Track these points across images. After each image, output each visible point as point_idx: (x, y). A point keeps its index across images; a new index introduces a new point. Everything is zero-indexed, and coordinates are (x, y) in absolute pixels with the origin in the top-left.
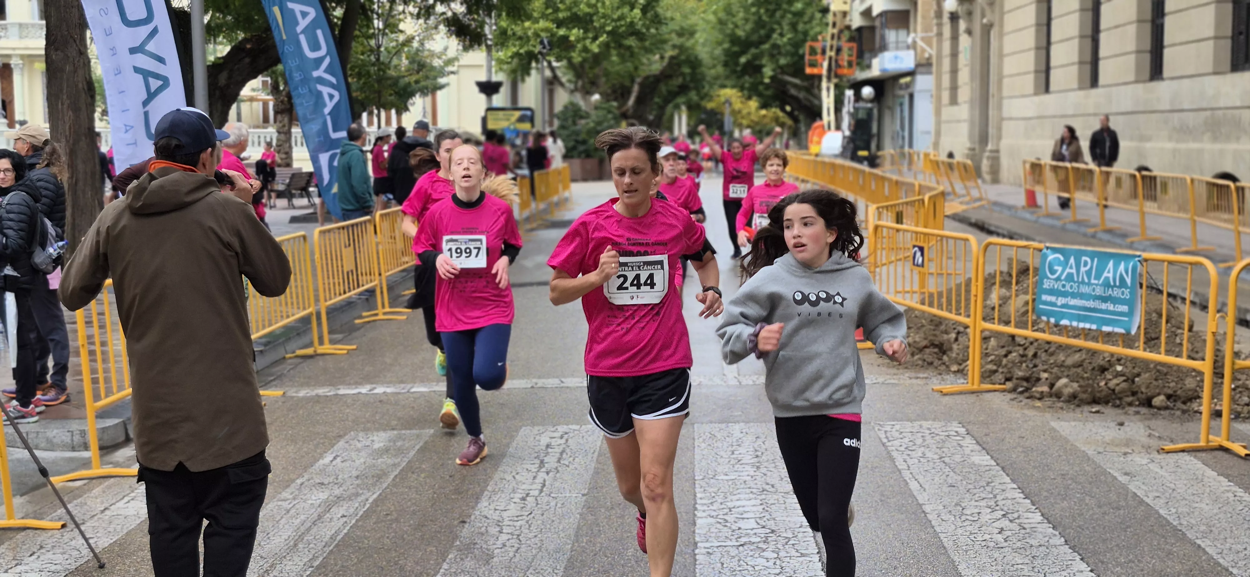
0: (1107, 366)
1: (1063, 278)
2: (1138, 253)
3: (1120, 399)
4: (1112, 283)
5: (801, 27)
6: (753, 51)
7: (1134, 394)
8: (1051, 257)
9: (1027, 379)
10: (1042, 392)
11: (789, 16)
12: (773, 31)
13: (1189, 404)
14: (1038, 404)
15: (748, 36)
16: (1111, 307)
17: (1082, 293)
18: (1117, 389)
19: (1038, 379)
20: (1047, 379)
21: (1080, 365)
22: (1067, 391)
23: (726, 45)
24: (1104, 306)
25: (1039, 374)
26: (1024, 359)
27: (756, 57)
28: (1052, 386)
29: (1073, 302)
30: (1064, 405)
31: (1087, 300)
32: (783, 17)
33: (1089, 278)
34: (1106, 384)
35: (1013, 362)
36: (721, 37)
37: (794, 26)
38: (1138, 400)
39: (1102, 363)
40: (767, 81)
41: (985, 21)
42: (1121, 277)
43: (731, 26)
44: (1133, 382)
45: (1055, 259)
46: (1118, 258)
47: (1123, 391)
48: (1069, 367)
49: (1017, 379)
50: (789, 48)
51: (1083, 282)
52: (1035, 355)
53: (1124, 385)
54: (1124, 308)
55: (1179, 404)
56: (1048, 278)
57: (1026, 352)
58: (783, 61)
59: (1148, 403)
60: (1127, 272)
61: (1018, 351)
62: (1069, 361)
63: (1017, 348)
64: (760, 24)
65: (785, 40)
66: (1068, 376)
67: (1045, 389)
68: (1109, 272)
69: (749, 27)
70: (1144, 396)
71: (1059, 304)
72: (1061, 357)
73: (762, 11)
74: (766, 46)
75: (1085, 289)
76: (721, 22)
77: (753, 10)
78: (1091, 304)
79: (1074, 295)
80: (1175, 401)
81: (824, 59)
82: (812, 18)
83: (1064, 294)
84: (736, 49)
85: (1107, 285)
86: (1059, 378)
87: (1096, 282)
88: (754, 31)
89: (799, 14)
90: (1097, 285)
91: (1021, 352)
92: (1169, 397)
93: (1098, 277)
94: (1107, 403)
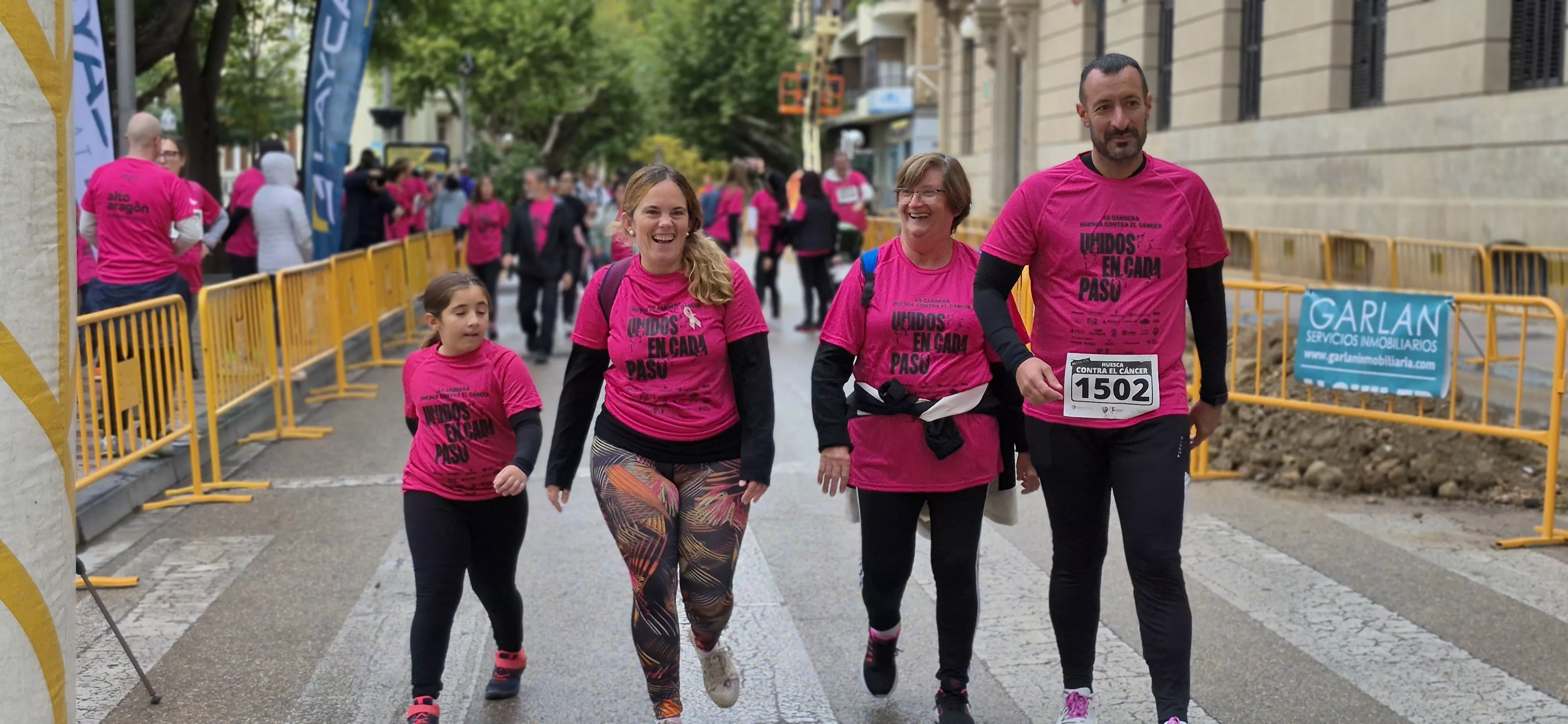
0: (1371, 445)
1: (1336, 327)
2: (1447, 294)
3: (1395, 487)
4: (1410, 333)
5: (769, 55)
6: (709, 84)
7: (1411, 480)
8: (1317, 302)
9: (1266, 463)
10: (1291, 480)
11: (754, 41)
12: (732, 59)
13: (1485, 493)
14: (1294, 493)
15: (702, 65)
16: (1410, 364)
17: (1365, 347)
18: (1391, 474)
19: (1280, 464)
20: (1293, 463)
21: (1334, 444)
22: (1325, 477)
23: (674, 76)
24: (1398, 363)
25: (1281, 457)
26: (1254, 438)
27: (712, 92)
28: (1302, 471)
29: (1350, 359)
30: (1327, 494)
31: (1373, 356)
32: (746, 42)
33: (1375, 327)
34: (1374, 468)
35: (1242, 443)
36: (666, 66)
37: (760, 54)
38: (1419, 487)
39: (1366, 442)
40: (725, 121)
41: (1016, 49)
42: (1424, 325)
43: (681, 52)
44: (1408, 465)
45: (1323, 304)
46: (1418, 301)
47: (1398, 477)
48: (1320, 449)
49: (1255, 463)
50: (754, 81)
51: (1366, 333)
52: (1270, 434)
53: (1399, 470)
54: (1431, 365)
55: (1472, 493)
56: (1313, 329)
57: (1256, 430)
58: (746, 97)
59: (1434, 491)
60: (1432, 319)
61: (1244, 429)
62: (1319, 440)
63: (1241, 425)
64: (716, 50)
65: (750, 70)
66: (1320, 459)
67: (1294, 475)
68: (1405, 319)
69: (704, 53)
70: (1428, 483)
71: (1331, 361)
72: (1306, 435)
73: (720, 34)
74: (725, 79)
75: (1368, 342)
76: (669, 48)
77: (709, 32)
78: (1379, 361)
79: (1352, 351)
80: (1466, 489)
81: (804, 95)
82: (783, 44)
83: (1339, 350)
84: (686, 81)
85: (1403, 335)
86: (1311, 461)
87: (1386, 332)
88: (709, 59)
89: (766, 39)
90: (1387, 336)
91: (1248, 429)
92: (1459, 483)
93: (1388, 325)
94: (1379, 491)
